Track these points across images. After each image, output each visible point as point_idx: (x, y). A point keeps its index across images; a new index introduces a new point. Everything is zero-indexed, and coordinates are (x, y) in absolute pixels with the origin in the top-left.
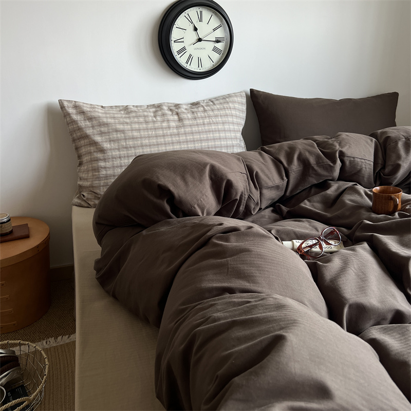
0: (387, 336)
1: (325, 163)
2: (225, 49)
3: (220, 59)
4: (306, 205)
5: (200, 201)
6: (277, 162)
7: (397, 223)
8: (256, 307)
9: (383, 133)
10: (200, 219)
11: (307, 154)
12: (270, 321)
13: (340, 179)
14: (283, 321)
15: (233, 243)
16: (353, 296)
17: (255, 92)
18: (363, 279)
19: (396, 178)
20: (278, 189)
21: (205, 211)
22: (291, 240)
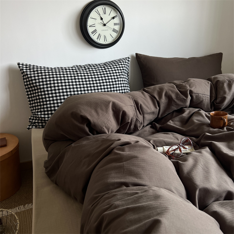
0: (223, 209)
1: (181, 98)
2: (120, 30)
3: (117, 36)
4: (171, 123)
5: (106, 125)
6: (153, 98)
7: (226, 135)
8: (142, 197)
9: (215, 78)
10: (107, 136)
11: (170, 92)
12: (150, 208)
13: (190, 106)
14: (159, 208)
15: (127, 152)
16: (201, 183)
17: (139, 55)
18: (207, 172)
19: (223, 105)
20: (154, 114)
21: (110, 130)
22: (162, 147)
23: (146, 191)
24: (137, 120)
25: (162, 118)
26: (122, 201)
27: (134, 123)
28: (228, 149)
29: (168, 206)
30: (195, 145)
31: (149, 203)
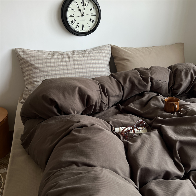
1: (143, 83)
2: (96, 20)
3: (94, 26)
4: (132, 106)
5: (72, 107)
6: (118, 82)
10: (71, 117)
11: (134, 78)
13: (151, 91)
15: (83, 134)
16: (144, 163)
18: (151, 153)
19: (179, 91)
20: (118, 97)
21: (76, 111)
22: (119, 127)
23: (88, 172)
24: (102, 102)
25: (126, 101)
26: (67, 180)
27: (99, 105)
28: (174, 132)
29: (102, 188)
30: (148, 127)
31: (86, 185)
